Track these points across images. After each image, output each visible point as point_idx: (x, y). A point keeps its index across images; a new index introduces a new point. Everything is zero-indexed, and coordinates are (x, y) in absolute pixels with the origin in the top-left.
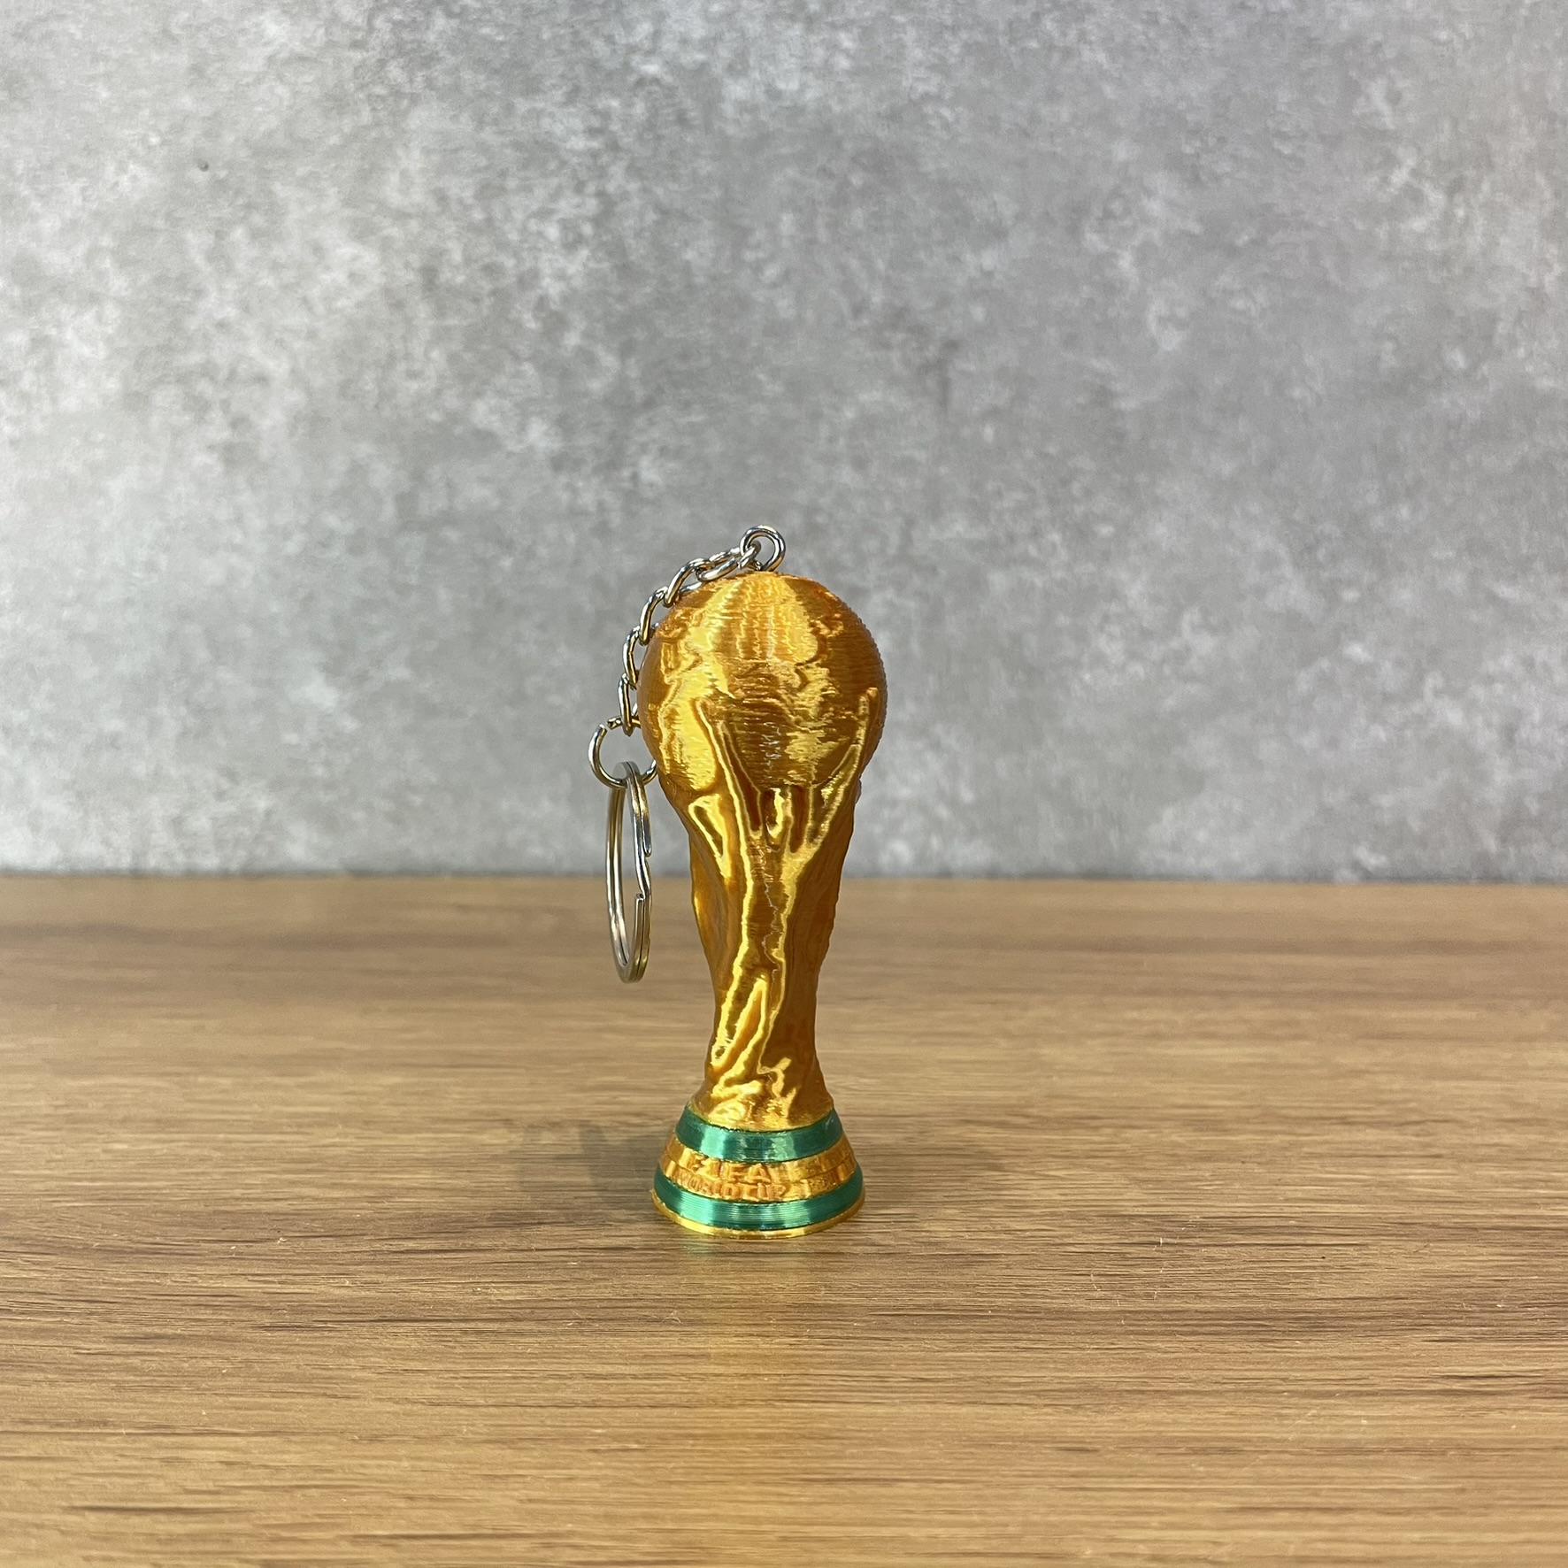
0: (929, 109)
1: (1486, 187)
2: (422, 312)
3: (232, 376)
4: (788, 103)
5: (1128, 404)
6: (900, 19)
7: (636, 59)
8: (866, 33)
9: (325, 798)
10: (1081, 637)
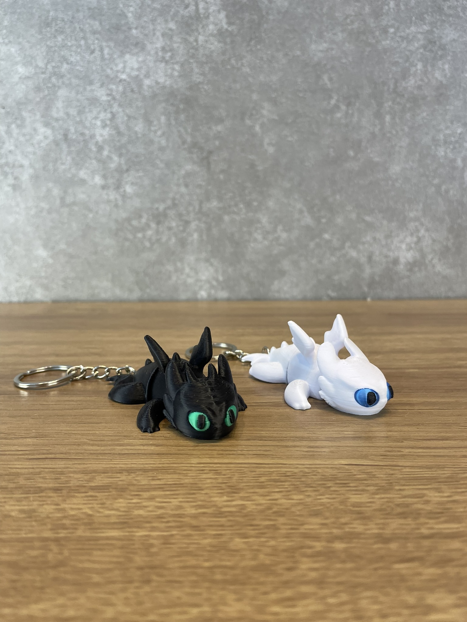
0: (201, 86)
1: (357, 104)
2: (64, 146)
3: (14, 166)
4: (161, 86)
5: (260, 168)
6: (192, 61)
7: (119, 74)
8: (182, 65)
9: (45, 281)
10: (250, 233)
